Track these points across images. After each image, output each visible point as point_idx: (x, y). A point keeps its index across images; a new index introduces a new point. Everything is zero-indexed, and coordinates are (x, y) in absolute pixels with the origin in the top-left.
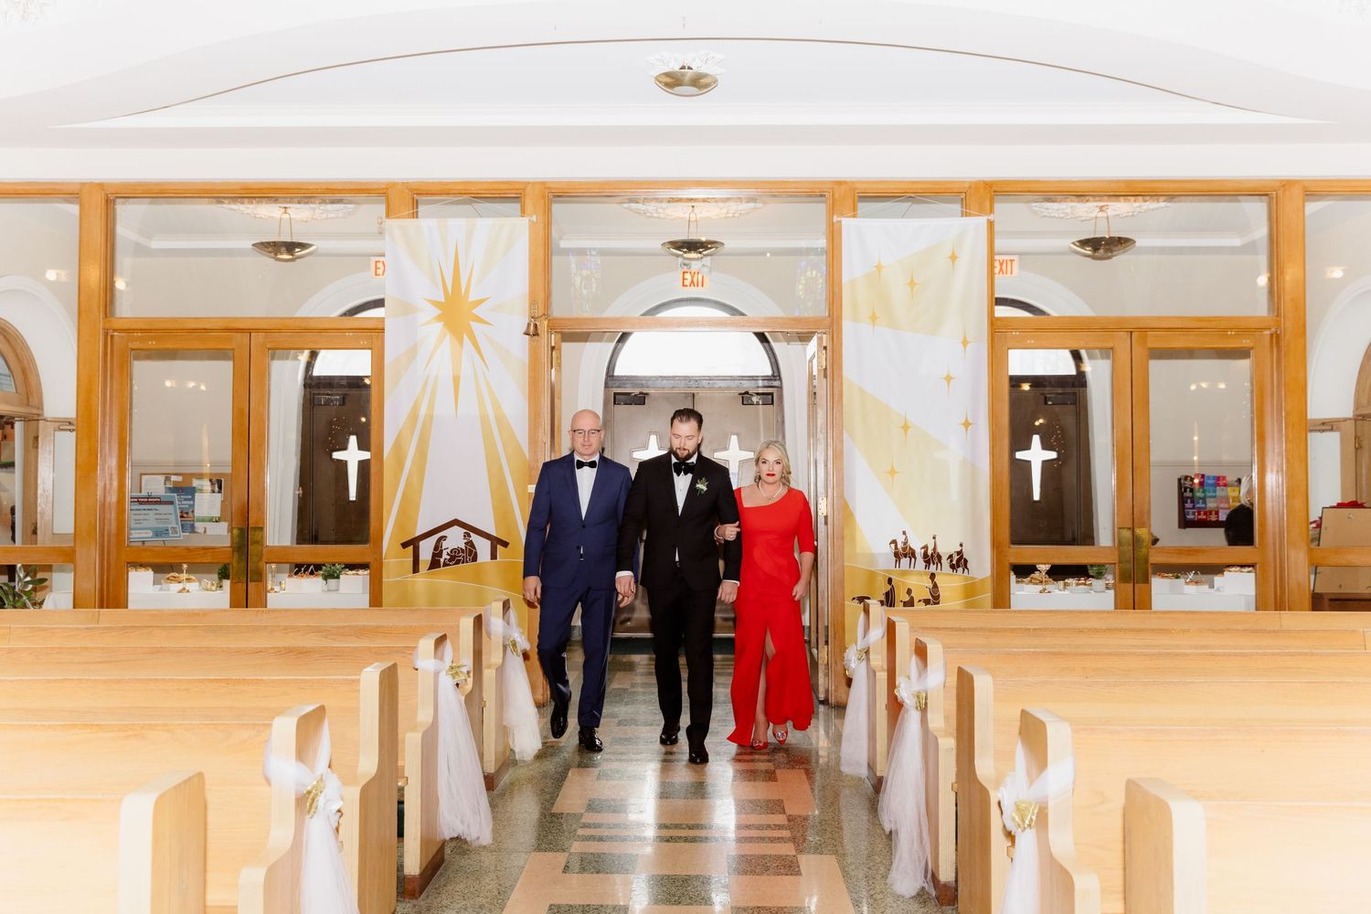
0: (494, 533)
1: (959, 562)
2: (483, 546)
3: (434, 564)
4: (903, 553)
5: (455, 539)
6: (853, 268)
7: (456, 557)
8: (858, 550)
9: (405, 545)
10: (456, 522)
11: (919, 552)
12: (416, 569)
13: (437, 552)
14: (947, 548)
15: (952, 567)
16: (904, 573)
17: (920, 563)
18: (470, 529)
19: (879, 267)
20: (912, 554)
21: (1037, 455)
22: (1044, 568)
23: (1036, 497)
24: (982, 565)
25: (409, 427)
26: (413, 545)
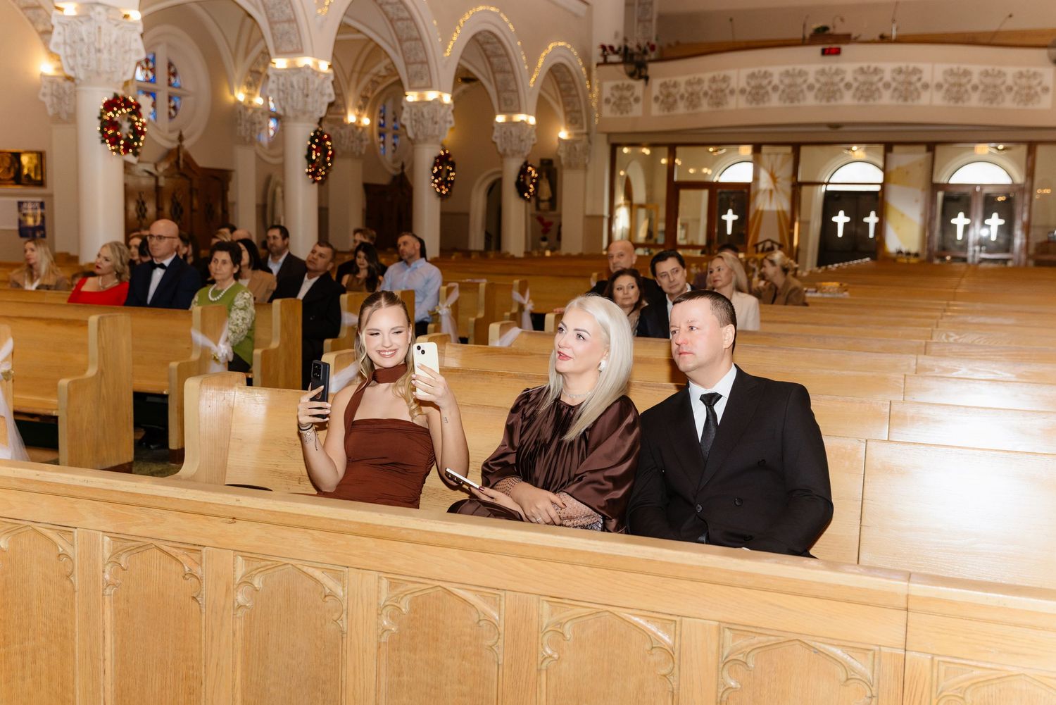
0: (779, 243)
1: (916, 255)
3: (762, 251)
4: (900, 252)
5: (768, 245)
8: (887, 250)
9: (754, 245)
10: (768, 240)
11: (904, 252)
12: (757, 252)
13: (763, 248)
14: (914, 251)
15: (915, 257)
16: (899, 258)
17: (904, 255)
18: (773, 242)
20: (902, 253)
24: (926, 256)
25: (757, 211)
26: (756, 246)
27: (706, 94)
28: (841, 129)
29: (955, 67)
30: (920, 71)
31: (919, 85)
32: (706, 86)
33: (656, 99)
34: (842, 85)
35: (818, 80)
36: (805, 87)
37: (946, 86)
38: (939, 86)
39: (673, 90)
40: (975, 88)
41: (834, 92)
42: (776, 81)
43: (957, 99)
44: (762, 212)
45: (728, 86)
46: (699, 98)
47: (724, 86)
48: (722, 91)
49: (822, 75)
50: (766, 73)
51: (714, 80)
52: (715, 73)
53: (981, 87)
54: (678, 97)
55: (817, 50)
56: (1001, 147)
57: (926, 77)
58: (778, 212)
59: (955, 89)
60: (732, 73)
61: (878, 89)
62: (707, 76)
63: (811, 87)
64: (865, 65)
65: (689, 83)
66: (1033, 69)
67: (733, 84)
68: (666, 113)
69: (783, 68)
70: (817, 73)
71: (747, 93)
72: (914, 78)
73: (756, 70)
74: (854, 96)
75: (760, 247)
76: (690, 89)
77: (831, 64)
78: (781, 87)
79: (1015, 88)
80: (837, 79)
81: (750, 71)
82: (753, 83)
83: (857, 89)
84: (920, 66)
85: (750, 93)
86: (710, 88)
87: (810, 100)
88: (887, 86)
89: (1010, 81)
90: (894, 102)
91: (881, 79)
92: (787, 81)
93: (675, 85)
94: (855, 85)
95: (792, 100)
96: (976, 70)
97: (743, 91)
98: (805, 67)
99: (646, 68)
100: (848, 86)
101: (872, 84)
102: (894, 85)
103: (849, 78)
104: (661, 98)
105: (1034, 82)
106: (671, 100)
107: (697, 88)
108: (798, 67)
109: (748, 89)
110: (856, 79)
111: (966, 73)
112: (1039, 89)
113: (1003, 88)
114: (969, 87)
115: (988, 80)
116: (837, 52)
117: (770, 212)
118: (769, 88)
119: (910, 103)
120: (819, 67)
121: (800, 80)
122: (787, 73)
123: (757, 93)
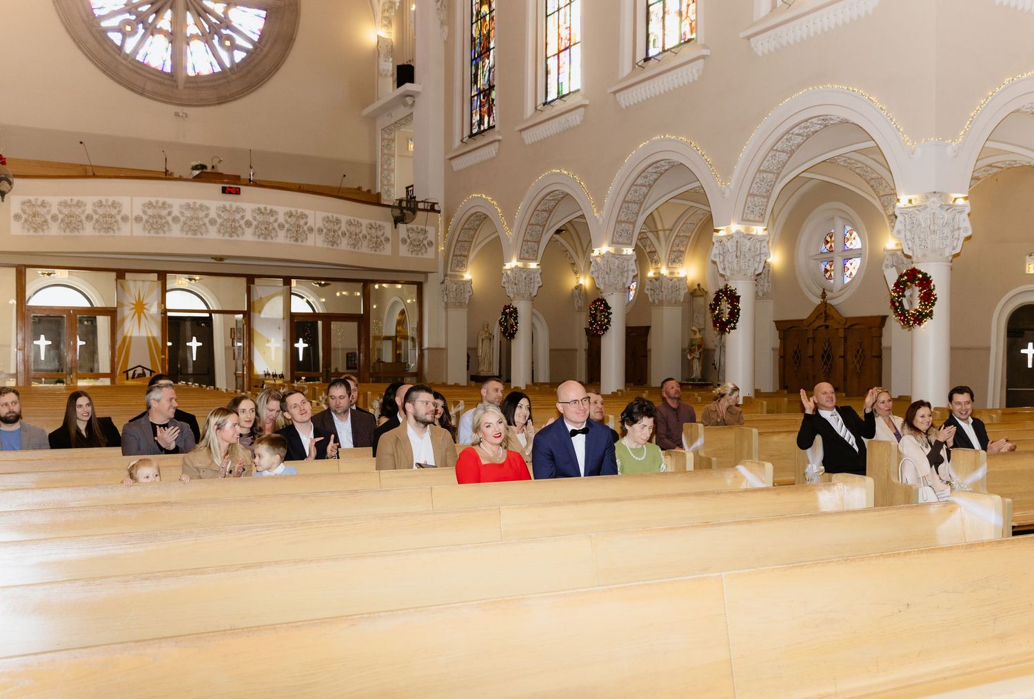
0: (150, 368)
1: (282, 376)
2: (147, 373)
3: (133, 377)
4: (267, 374)
5: (139, 371)
6: (255, 298)
7: (139, 376)
8: (255, 373)
9: (124, 372)
10: (140, 366)
11: (271, 373)
12: (127, 378)
13: (134, 374)
14: (279, 372)
15: (280, 378)
16: (267, 380)
17: (271, 377)
18: (143, 368)
19: (261, 298)
20: (269, 375)
21: (301, 345)
22: (303, 378)
23: (301, 359)
24: (288, 378)
25: (124, 339)
26: (126, 372)
27: (89, 218)
28: (226, 261)
29: (330, 215)
30: (307, 217)
31: (305, 228)
32: (89, 210)
33: (17, 217)
34: (242, 222)
35: (219, 216)
36: (206, 220)
37: (325, 231)
38: (320, 231)
39: (42, 211)
40: (344, 234)
41: (235, 227)
42: (176, 212)
43: (333, 243)
44: (131, 337)
45: (119, 212)
46: (81, 221)
47: (114, 212)
48: (112, 216)
49: (223, 212)
50: (164, 203)
51: (100, 204)
52: (103, 199)
53: (348, 234)
54: (48, 217)
55: (219, 187)
56: (323, 282)
57: (311, 222)
58: (148, 338)
59: (332, 234)
60: (125, 201)
61: (274, 229)
62: (90, 201)
63: (213, 222)
64: (262, 207)
65: (65, 204)
66: (378, 223)
67: (126, 211)
68: (32, 233)
69: (183, 201)
70: (218, 208)
71: (144, 221)
72: (302, 222)
73: (153, 200)
74: (255, 233)
75: (131, 373)
76: (66, 211)
77: (230, 201)
78: (183, 219)
79: (368, 237)
80: (238, 217)
81: (146, 200)
82: (150, 212)
83: (257, 227)
84: (306, 212)
85: (147, 222)
86: (95, 212)
87: (213, 233)
88: (281, 226)
89: (364, 232)
90: (288, 241)
91: (276, 221)
92: (188, 214)
93: (43, 204)
94: (255, 223)
95: (195, 232)
96: (344, 219)
97: (138, 219)
98: (206, 203)
99: (10, 183)
100: (248, 224)
101: (268, 224)
102: (287, 226)
103: (249, 217)
104: (24, 216)
105: (380, 233)
106: (39, 220)
107: (78, 211)
108: (199, 202)
109: (145, 217)
110: (255, 218)
111: (338, 221)
112: (383, 238)
113: (361, 235)
114: (340, 233)
115: (352, 228)
116: (237, 192)
117: (140, 338)
118: (169, 219)
119: (299, 243)
120: (221, 203)
121: (202, 214)
122: (188, 206)
123: (156, 222)
